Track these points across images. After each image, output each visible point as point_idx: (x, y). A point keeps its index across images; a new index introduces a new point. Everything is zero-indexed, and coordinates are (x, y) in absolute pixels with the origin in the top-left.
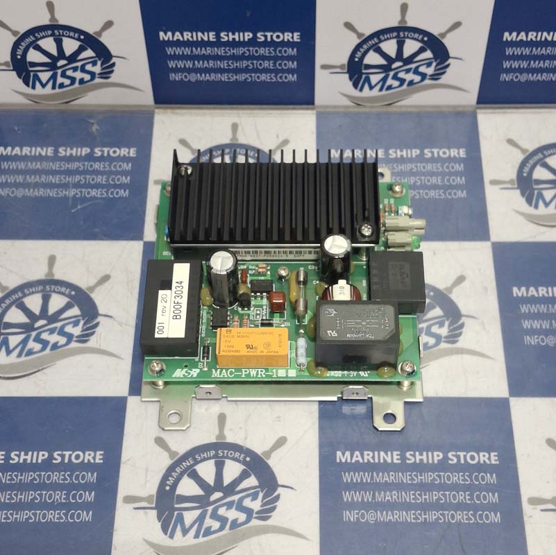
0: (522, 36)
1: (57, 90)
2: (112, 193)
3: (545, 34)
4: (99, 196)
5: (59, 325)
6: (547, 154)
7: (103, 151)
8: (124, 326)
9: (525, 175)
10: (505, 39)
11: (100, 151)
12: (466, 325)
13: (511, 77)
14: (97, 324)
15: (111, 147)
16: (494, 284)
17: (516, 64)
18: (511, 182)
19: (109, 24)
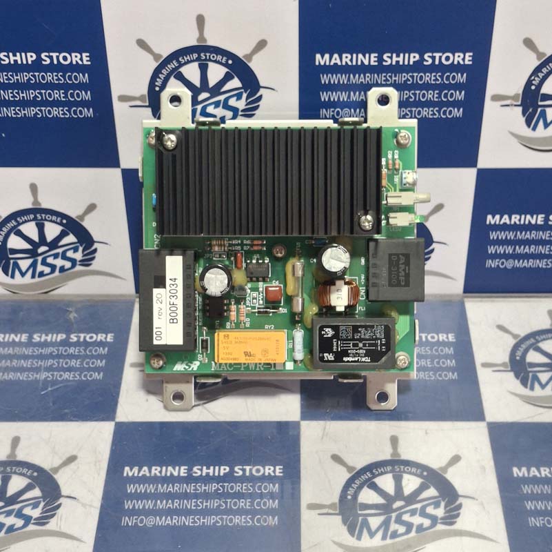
0: (506, 219)
1: (37, 279)
2: (85, 376)
3: (528, 217)
4: (71, 379)
5: (17, 507)
6: (540, 339)
7: (79, 337)
8: (87, 507)
9: (518, 358)
10: (488, 223)
11: (76, 336)
12: (463, 506)
13: (497, 264)
14: (59, 506)
15: (88, 334)
16: (492, 463)
17: (501, 250)
18: (504, 364)
19: (92, 208)
